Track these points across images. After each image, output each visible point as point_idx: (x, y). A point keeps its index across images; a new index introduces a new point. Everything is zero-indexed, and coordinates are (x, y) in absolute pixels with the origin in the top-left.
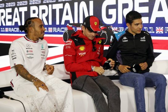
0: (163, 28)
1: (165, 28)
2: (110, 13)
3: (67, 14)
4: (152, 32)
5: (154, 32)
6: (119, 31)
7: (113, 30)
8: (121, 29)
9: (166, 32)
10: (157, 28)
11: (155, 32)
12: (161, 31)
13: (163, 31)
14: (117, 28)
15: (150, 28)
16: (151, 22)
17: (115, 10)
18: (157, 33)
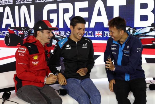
0: (101, 32)
1: (104, 32)
2: (51, 18)
3: (8, 18)
4: (92, 36)
5: (93, 36)
6: (60, 35)
7: (54, 34)
8: (62, 33)
9: (105, 36)
10: (96, 32)
11: (95, 36)
12: (100, 35)
13: (102, 35)
14: (58, 32)
15: (90, 32)
16: (90, 27)
17: (56, 14)
18: (96, 37)
